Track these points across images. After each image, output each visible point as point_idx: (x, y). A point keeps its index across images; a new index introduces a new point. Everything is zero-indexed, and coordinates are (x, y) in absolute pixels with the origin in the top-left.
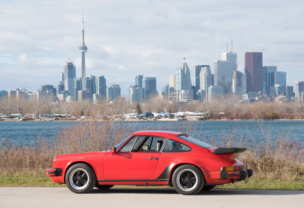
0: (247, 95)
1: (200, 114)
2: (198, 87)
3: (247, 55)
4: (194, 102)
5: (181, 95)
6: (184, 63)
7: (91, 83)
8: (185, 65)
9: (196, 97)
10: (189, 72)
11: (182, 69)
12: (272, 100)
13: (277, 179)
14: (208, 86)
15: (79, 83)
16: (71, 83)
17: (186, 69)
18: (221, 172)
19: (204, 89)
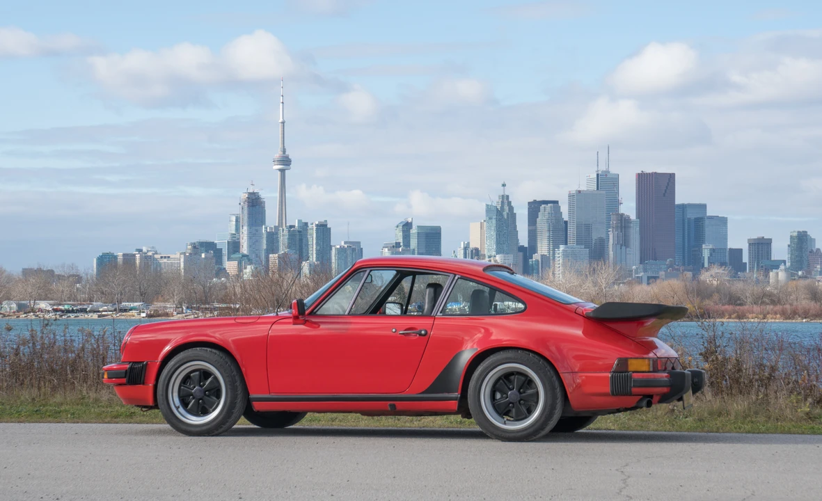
0: (641, 266)
2: (533, 248)
6: (503, 196)
7: (298, 236)
8: (505, 199)
9: (527, 270)
10: (512, 216)
11: (499, 207)
13: (756, 413)
14: (556, 246)
15: (272, 237)
16: (254, 238)
17: (506, 208)
18: (614, 372)
19: (546, 253)
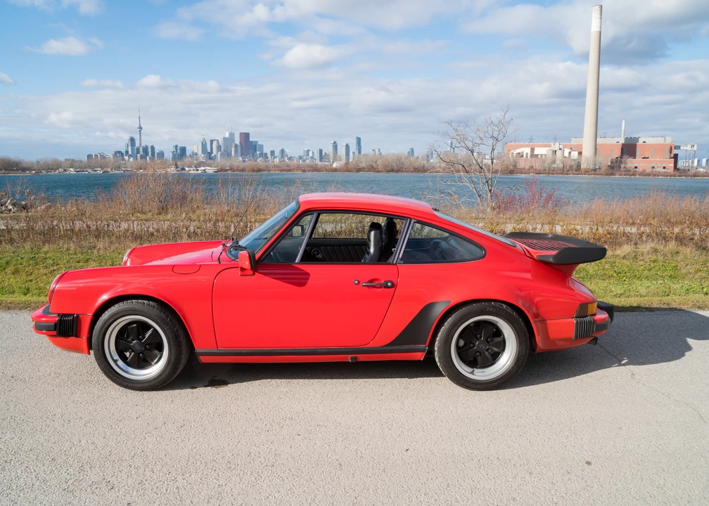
0: (241, 157)
1: (214, 168)
2: (212, 152)
3: (241, 134)
4: (210, 161)
5: (202, 157)
7: (145, 149)
8: (204, 139)
9: (210, 158)
10: (206, 144)
11: (202, 141)
12: (256, 161)
14: (218, 152)
15: (138, 149)
16: (132, 150)
17: (204, 141)
19: (215, 154)
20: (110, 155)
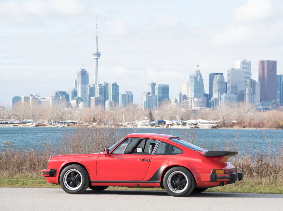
0: (261, 103)
1: (212, 122)
2: (211, 95)
3: (262, 63)
4: (207, 110)
5: (194, 103)
6: (197, 71)
7: (104, 90)
8: (198, 72)
9: (208, 105)
10: (202, 80)
11: (195, 76)
13: (272, 184)
14: (222, 94)
15: (92, 90)
16: (83, 90)
17: (199, 76)
18: (211, 174)
19: (217, 97)
20: (48, 97)
